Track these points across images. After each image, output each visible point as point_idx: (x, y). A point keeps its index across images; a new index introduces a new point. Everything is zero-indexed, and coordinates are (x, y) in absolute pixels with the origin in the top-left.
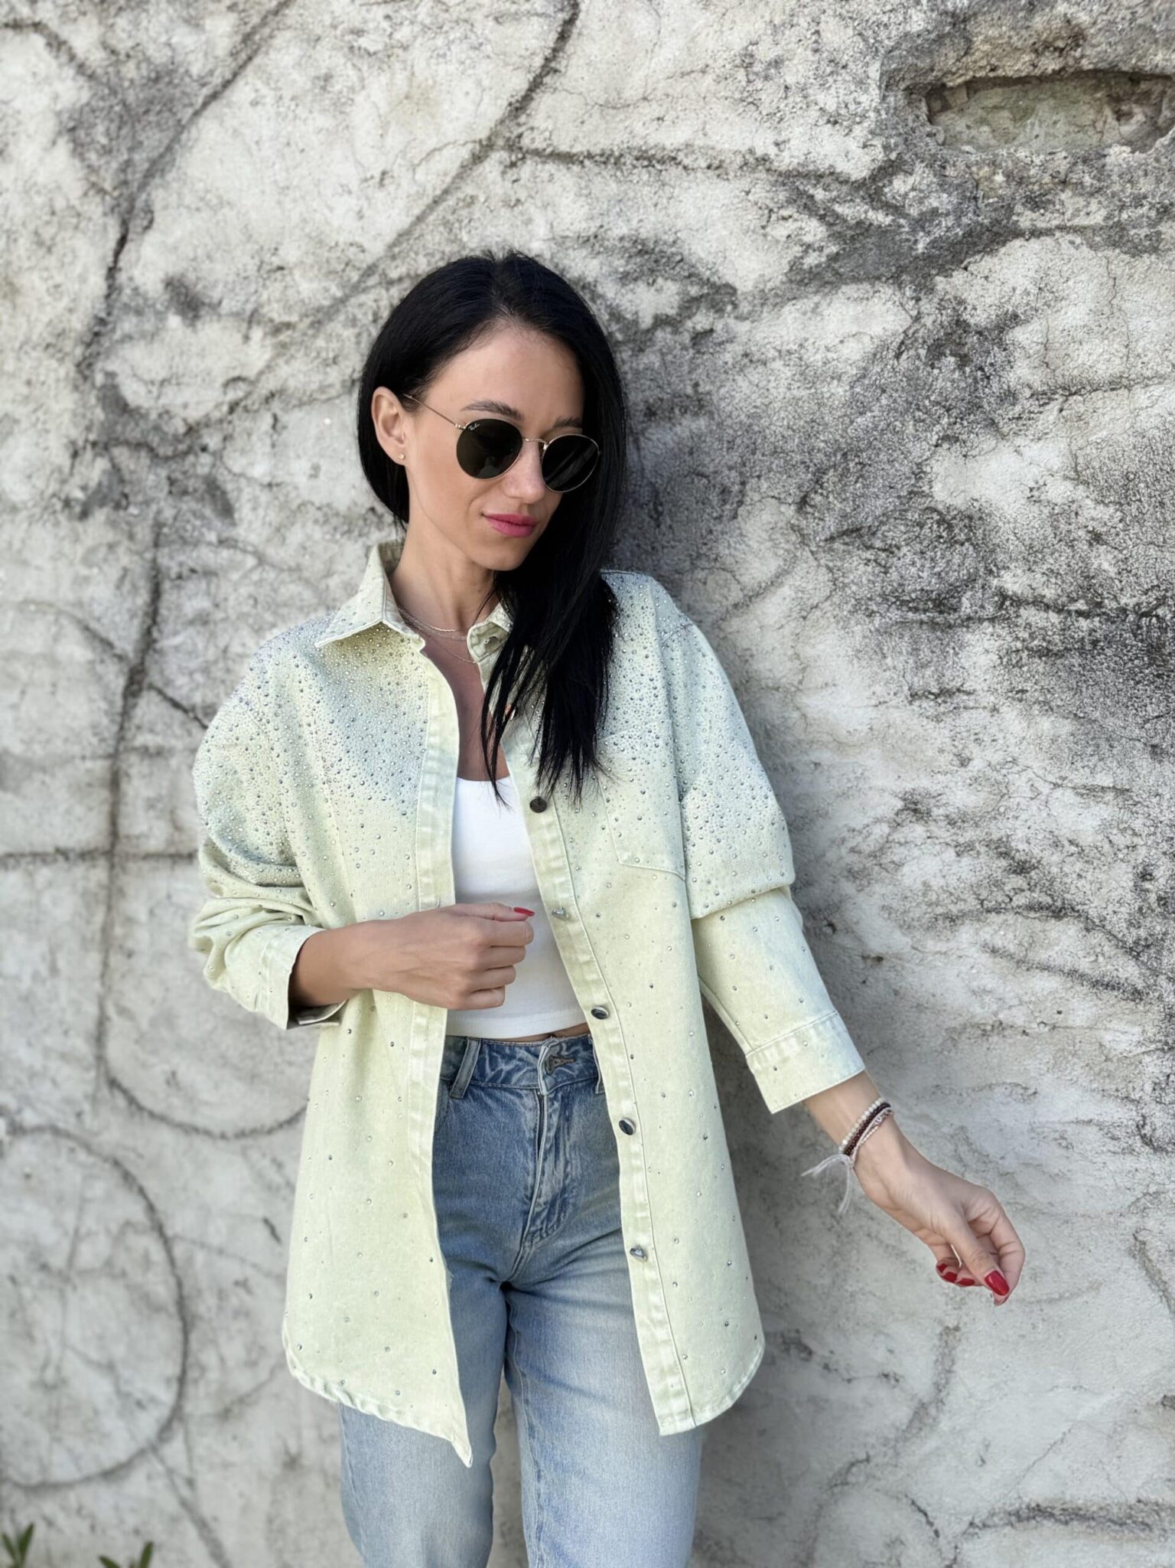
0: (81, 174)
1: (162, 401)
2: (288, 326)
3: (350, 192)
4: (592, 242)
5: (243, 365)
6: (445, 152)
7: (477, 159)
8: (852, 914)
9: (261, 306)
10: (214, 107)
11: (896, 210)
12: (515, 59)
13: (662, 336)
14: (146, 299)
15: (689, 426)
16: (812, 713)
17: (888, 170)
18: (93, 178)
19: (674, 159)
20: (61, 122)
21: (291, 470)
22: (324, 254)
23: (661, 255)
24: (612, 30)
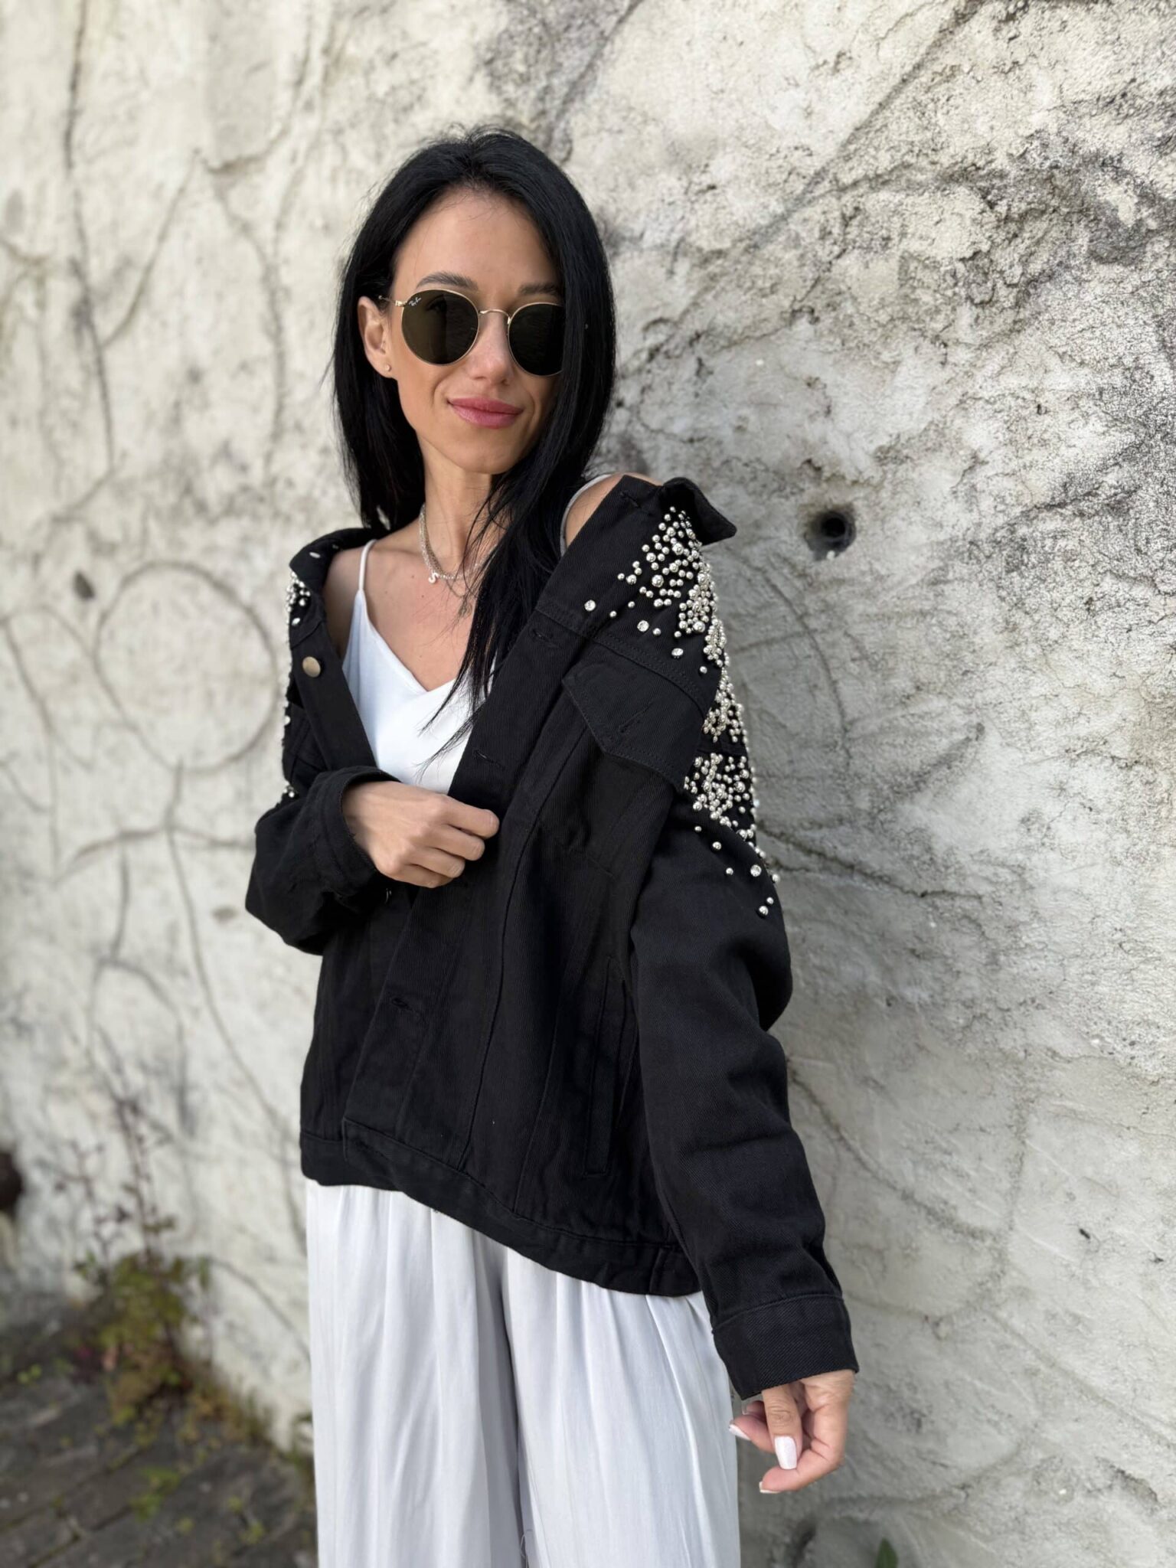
2: (720, 254)
3: (797, 85)
5: (666, 305)
6: (920, 17)
7: (961, 18)
9: (688, 233)
20: (478, 56)
21: (715, 421)
22: (763, 163)
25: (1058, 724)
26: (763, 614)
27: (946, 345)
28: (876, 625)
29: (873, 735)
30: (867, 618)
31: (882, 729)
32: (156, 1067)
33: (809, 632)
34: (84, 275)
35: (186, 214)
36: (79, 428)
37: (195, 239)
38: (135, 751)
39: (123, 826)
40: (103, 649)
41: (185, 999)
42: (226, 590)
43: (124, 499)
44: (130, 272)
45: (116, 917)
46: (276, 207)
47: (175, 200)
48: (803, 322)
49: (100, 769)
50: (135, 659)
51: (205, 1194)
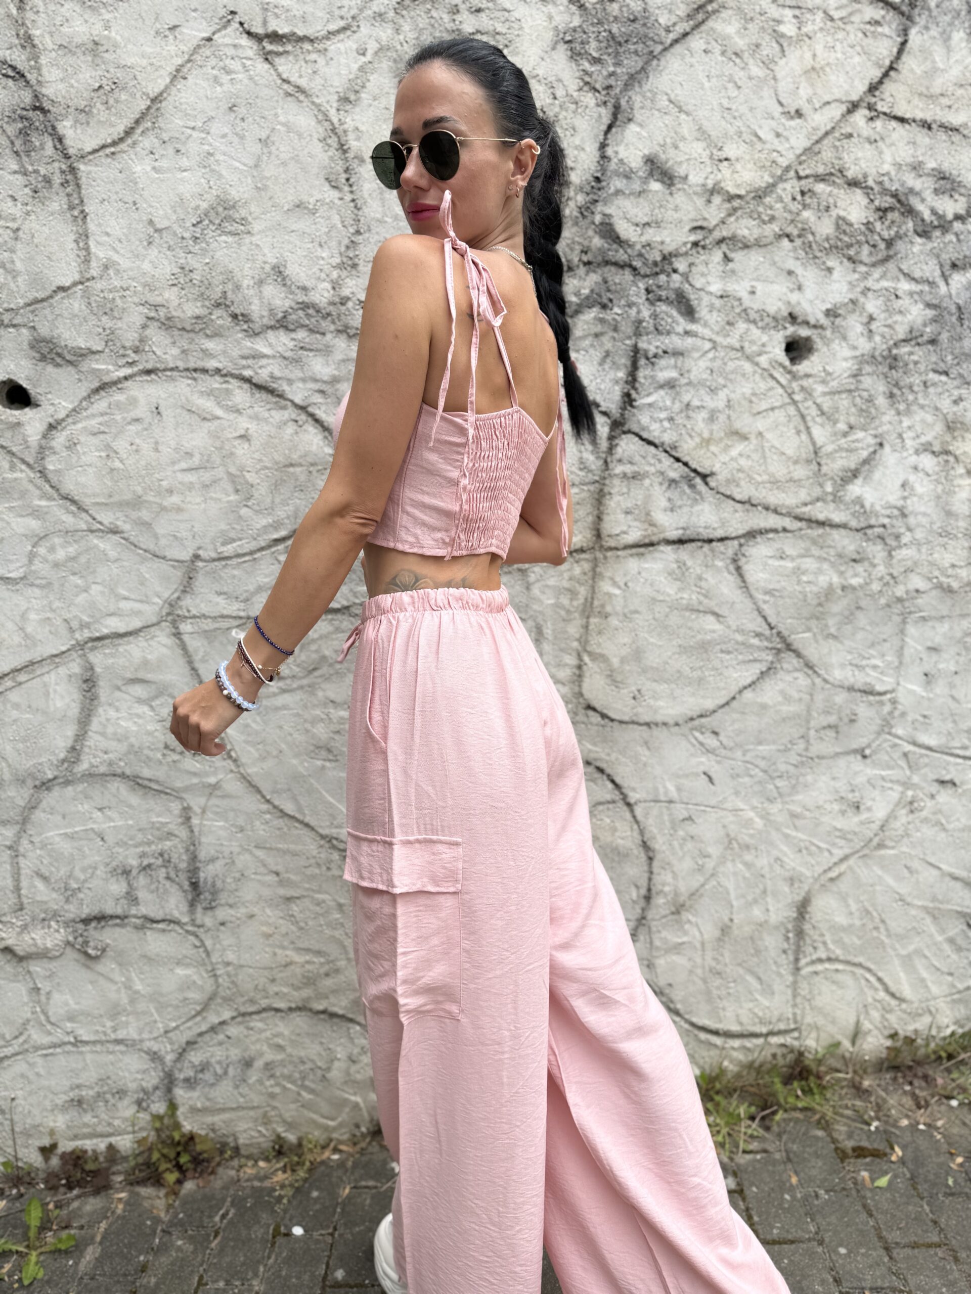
0: (577, 74)
1: (644, 239)
2: (739, 197)
3: (773, 118)
4: (916, 168)
5: (705, 219)
6: (833, 105)
7: (850, 111)
9: (719, 182)
10: (678, 48)
12: (873, 58)
13: (957, 226)
14: (631, 169)
18: (587, 79)
19: (957, 130)
20: (558, 35)
21: (736, 287)
22: (756, 156)
23: (954, 181)
24: (926, 53)
25: (914, 439)
26: (770, 393)
27: (854, 262)
28: (828, 397)
29: (831, 453)
30: (825, 394)
31: (836, 451)
32: (145, 863)
33: (794, 402)
34: (33, 82)
35: (213, 61)
36: (20, 233)
37: (227, 87)
38: (112, 554)
39: (87, 634)
40: (54, 458)
41: (195, 780)
42: (271, 391)
43: (109, 310)
44: (123, 97)
45: (70, 731)
46: (339, 83)
47: (199, 46)
48: (786, 240)
49: (43, 582)
50: (117, 464)
51: (231, 956)
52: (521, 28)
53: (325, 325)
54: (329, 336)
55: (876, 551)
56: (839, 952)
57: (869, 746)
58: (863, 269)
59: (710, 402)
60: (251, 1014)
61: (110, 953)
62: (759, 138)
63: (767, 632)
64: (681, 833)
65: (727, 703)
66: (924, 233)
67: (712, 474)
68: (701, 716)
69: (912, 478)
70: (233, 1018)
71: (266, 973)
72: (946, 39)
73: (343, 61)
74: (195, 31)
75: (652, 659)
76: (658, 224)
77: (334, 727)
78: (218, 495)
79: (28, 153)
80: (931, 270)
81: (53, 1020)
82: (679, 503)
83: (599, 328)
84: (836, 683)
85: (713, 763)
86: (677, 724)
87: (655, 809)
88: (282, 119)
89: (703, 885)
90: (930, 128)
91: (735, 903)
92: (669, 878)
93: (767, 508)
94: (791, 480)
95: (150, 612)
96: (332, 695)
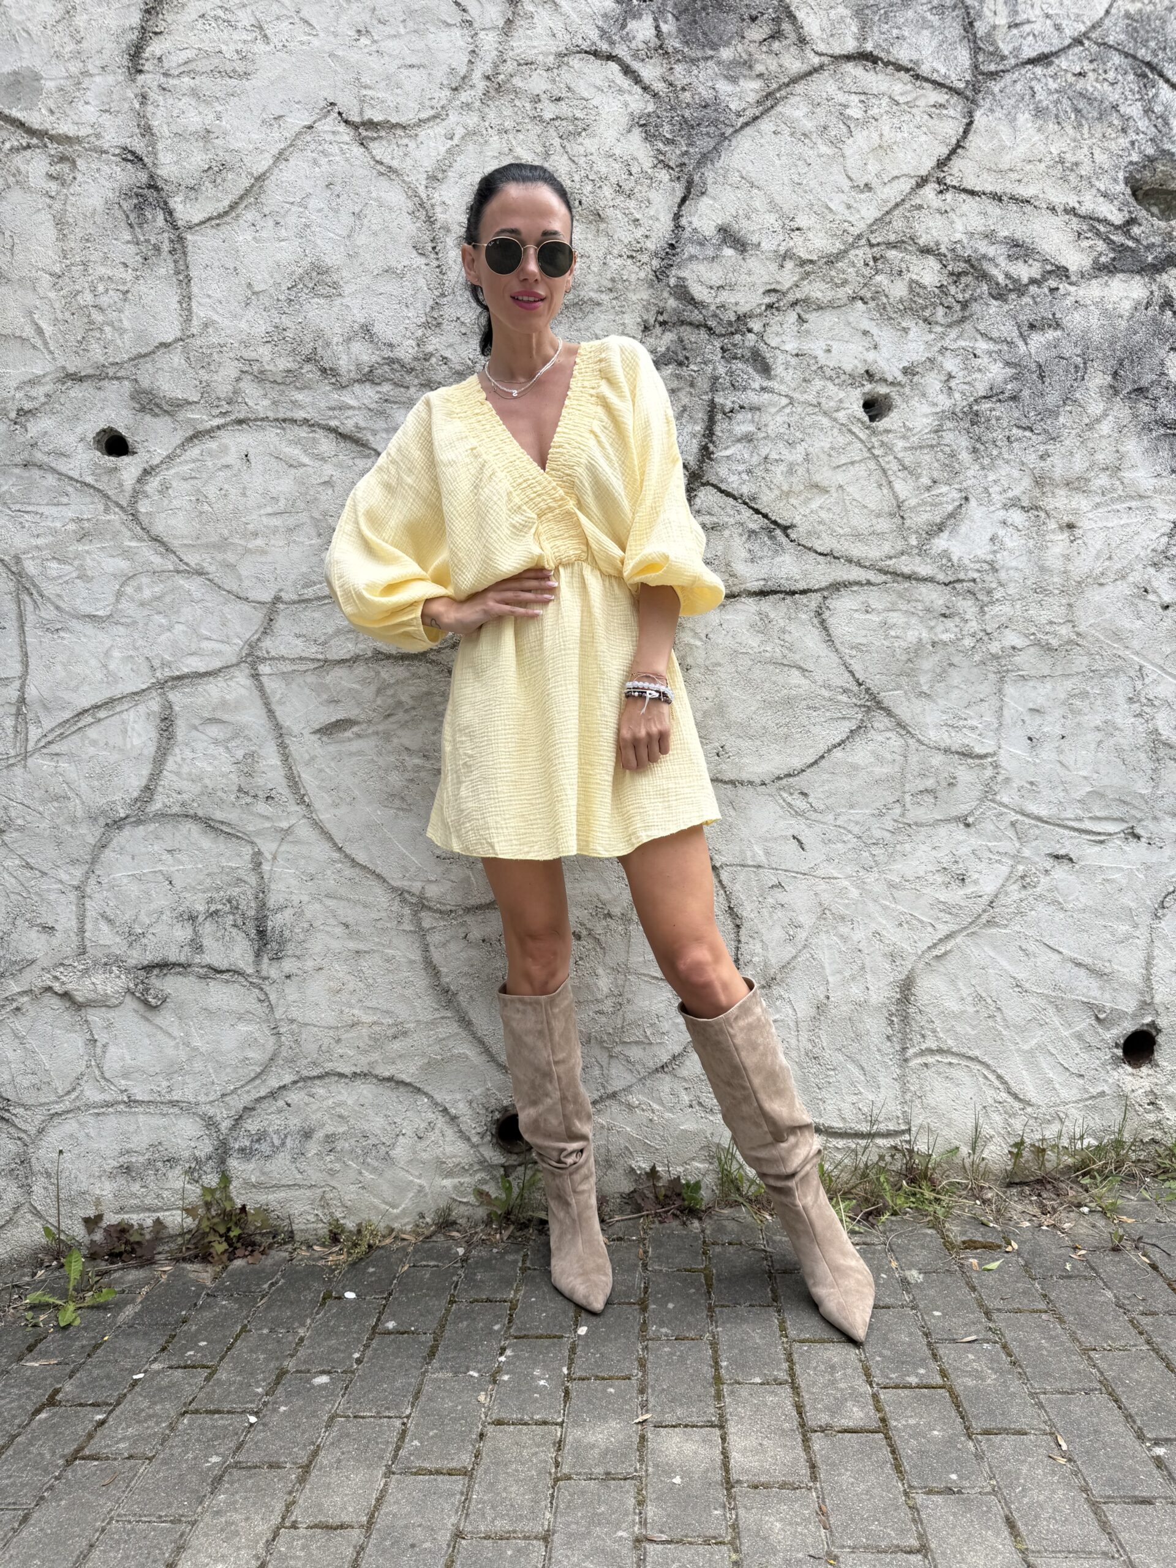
0: (652, 153)
1: (718, 300)
2: (811, 262)
3: (843, 192)
4: (989, 236)
5: (778, 283)
6: (902, 180)
8: (1155, 584)
9: (790, 249)
10: (748, 131)
11: (1137, 241)
12: (940, 137)
13: (1033, 289)
14: (705, 237)
15: (1051, 335)
16: (1126, 481)
17: (1131, 221)
18: (661, 157)
19: (1028, 201)
21: (812, 346)
22: (828, 226)
23: (1028, 248)
24: (992, 133)
25: (1001, 493)
26: (849, 448)
27: (929, 324)
28: (909, 452)
29: (915, 507)
31: (920, 505)
32: (213, 909)
33: (875, 457)
34: (150, 165)
35: (313, 146)
36: (129, 295)
37: (325, 168)
38: (197, 595)
39: (167, 673)
40: (146, 501)
41: (267, 825)
42: (357, 441)
43: (206, 362)
44: (230, 176)
45: (146, 771)
46: (429, 164)
47: (300, 133)
48: (859, 303)
49: (129, 620)
50: (206, 507)
51: (294, 1013)
52: (598, 114)
53: (408, 378)
54: (413, 390)
55: (967, 607)
56: (950, 1042)
57: (971, 813)
58: (939, 329)
59: (790, 455)
60: (314, 1078)
61: (170, 1004)
62: (831, 210)
63: (855, 688)
64: (770, 900)
65: (816, 762)
66: (1000, 295)
67: (792, 526)
68: (789, 775)
69: (1001, 532)
70: (295, 1082)
71: (331, 1033)
72: (1012, 120)
73: (432, 144)
74: (297, 120)
75: (736, 714)
76: (732, 287)
77: (407, 775)
78: (301, 539)
79: (140, 225)
80: (1008, 330)
81: (107, 1075)
82: (760, 554)
83: (675, 384)
84: (932, 744)
85: (803, 827)
86: (763, 784)
87: (742, 876)
88: (374, 195)
89: (795, 957)
90: (1000, 200)
91: (830, 979)
92: (758, 947)
93: (850, 561)
94: (873, 533)
95: (230, 653)
96: (407, 742)
